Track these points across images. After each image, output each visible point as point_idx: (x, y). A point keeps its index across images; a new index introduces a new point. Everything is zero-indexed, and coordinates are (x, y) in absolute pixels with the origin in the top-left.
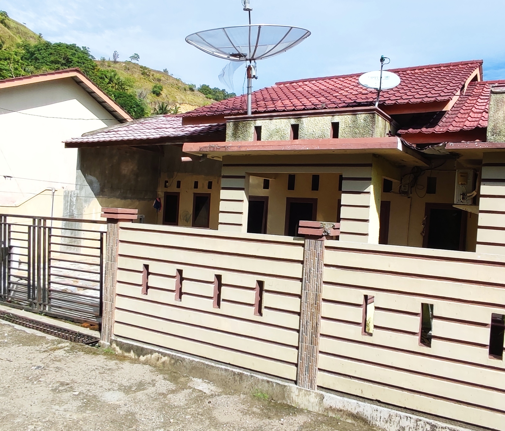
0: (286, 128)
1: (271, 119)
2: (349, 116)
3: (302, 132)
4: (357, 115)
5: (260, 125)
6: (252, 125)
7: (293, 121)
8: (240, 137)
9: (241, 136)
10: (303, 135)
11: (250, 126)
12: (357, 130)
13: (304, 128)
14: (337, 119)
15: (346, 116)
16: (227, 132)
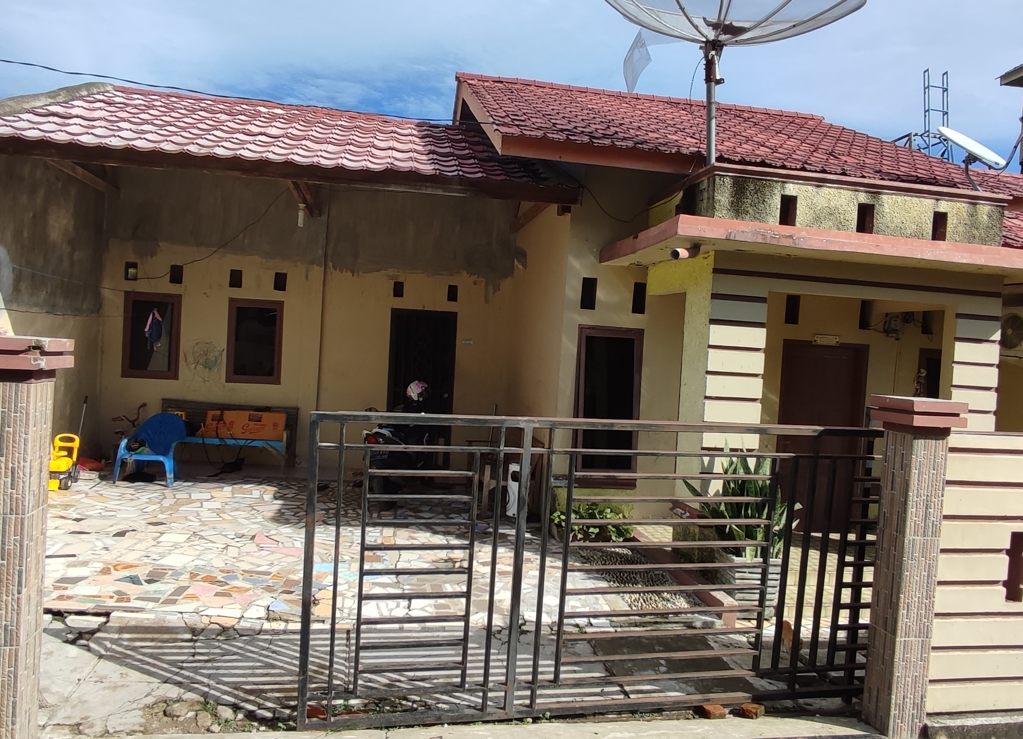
0: (849, 209)
1: (818, 186)
2: (964, 205)
3: (881, 221)
4: (978, 206)
5: (794, 194)
6: (776, 191)
7: (863, 198)
8: (748, 212)
9: (751, 211)
10: (883, 228)
11: (772, 194)
12: (975, 232)
13: (884, 214)
14: (944, 206)
15: (958, 204)
16: (718, 197)
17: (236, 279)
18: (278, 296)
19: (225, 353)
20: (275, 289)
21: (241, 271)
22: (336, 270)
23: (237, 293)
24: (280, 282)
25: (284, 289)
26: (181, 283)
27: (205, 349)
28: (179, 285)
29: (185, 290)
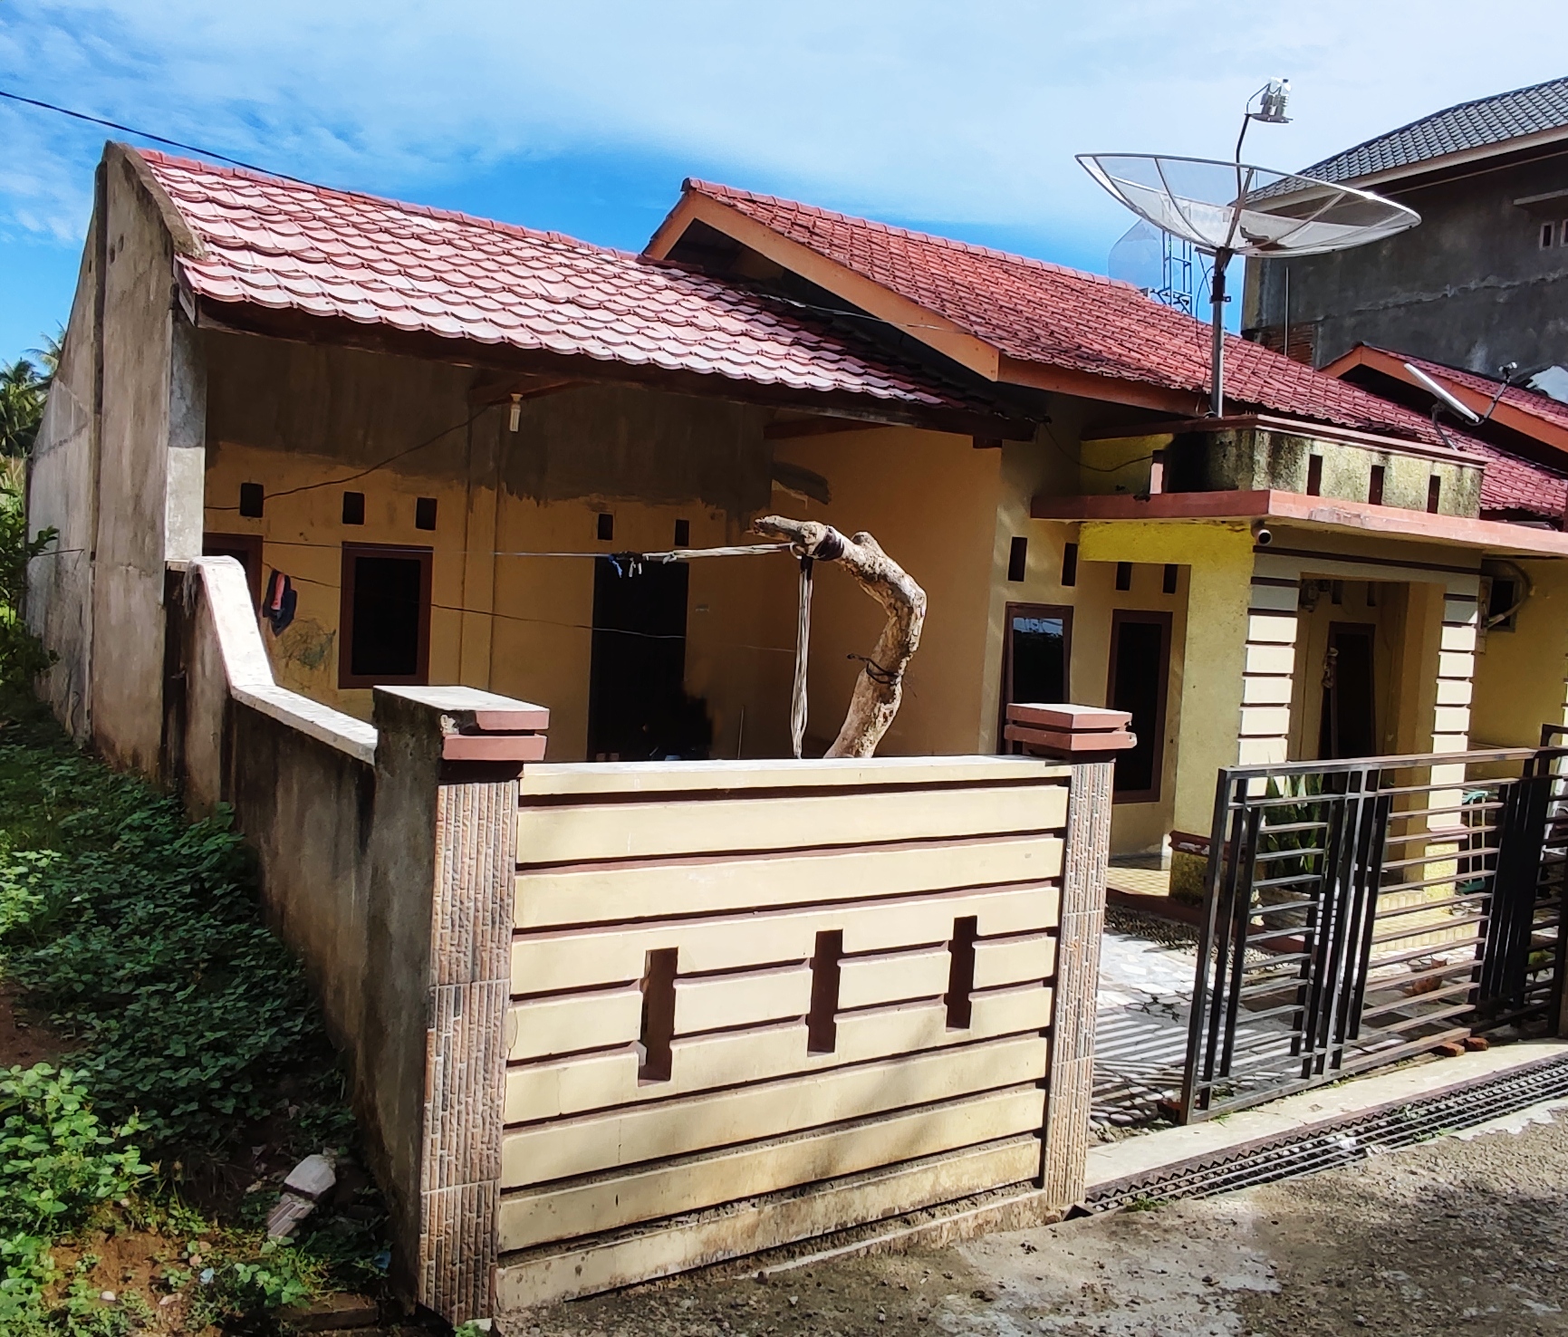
0: (1364, 472)
1: (1341, 445)
2: (1453, 468)
3: (1389, 486)
5: (1320, 454)
6: (1306, 450)
7: (1375, 459)
10: (1390, 498)
11: (1303, 454)
14: (1438, 469)
15: (1449, 467)
16: (1257, 457)
17: (354, 510)
18: (422, 538)
19: (337, 637)
20: (418, 526)
21: (363, 495)
22: (512, 494)
23: (356, 534)
24: (426, 515)
25: (432, 527)
26: (260, 515)
27: (303, 632)
28: (257, 519)
29: (269, 530)
